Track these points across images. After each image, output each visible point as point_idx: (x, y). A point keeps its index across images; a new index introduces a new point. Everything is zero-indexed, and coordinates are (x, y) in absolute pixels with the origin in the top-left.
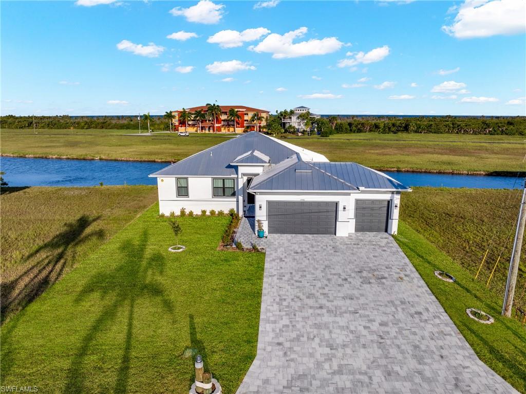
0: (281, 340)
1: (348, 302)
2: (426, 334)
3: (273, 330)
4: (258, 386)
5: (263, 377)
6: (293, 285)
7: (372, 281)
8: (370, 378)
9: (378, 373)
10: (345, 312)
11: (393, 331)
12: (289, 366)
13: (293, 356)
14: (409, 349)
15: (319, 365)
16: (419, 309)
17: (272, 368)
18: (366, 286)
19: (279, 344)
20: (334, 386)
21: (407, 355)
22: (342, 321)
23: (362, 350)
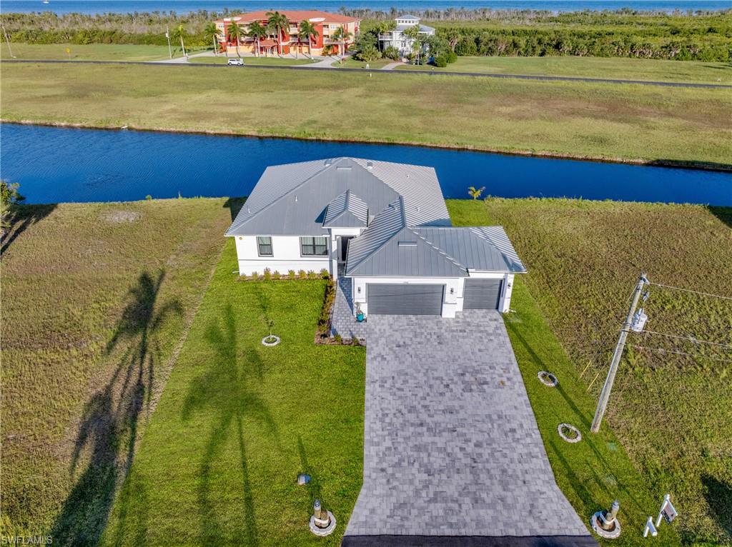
0: (384, 465)
1: (448, 416)
2: (516, 456)
3: (377, 455)
4: (366, 516)
5: (370, 506)
6: (395, 395)
7: (474, 387)
8: (460, 505)
9: (467, 500)
10: (444, 431)
11: (486, 452)
12: (391, 495)
13: (395, 483)
14: (496, 473)
15: (417, 492)
16: (514, 425)
17: (378, 496)
18: (467, 395)
19: (383, 470)
20: (429, 514)
21: (495, 481)
22: (440, 442)
23: (456, 475)
